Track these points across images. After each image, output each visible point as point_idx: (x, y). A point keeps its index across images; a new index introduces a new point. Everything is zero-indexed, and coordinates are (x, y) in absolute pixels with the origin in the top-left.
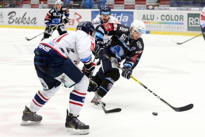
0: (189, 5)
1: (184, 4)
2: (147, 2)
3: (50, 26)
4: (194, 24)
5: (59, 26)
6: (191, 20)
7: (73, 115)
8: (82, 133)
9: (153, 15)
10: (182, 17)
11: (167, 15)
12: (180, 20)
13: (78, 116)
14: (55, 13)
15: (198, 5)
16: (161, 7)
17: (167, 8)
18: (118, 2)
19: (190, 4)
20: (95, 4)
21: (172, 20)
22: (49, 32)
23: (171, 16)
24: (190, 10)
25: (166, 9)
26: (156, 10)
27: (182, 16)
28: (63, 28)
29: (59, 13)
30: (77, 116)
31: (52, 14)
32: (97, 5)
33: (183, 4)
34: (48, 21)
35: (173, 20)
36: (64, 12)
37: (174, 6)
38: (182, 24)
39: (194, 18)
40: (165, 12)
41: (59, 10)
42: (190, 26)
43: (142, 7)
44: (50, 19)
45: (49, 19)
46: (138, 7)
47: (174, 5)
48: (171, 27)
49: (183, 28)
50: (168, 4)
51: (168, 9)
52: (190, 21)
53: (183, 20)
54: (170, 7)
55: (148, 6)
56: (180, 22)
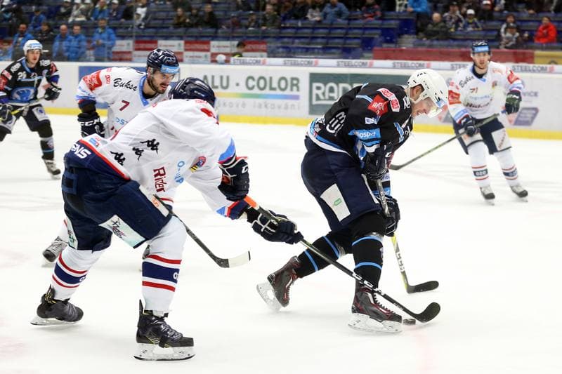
0: (313, 53)
1: (302, 52)
2: (214, 47)
3: (8, 106)
4: (325, 100)
5: (31, 108)
6: (318, 88)
7: (155, 314)
8: (176, 356)
9: (228, 78)
10: (295, 82)
11: (262, 78)
12: (292, 90)
13: (166, 315)
14: (22, 72)
15: (334, 53)
16: (248, 57)
17: (262, 59)
18: (142, 46)
19: (316, 51)
20: (89, 49)
21: (272, 89)
22: (5, 122)
23: (271, 78)
24: (316, 65)
25: (258, 63)
26: (234, 64)
27: (297, 79)
28: (41, 112)
29: (33, 74)
30: (163, 315)
31: (15, 75)
32: (91, 52)
33: (300, 50)
34: (5, 94)
35: (274, 89)
36: (45, 72)
37: (277, 55)
38: (296, 98)
39: (325, 84)
40: (256, 71)
41: (33, 66)
42: (315, 102)
43: (200, 57)
44: (9, 89)
45: (6, 87)
46: (191, 57)
47: (278, 53)
48: (269, 105)
49: (299, 108)
50: (264, 51)
51: (264, 64)
52: (315, 91)
53: (298, 90)
54: (269, 57)
55: (214, 55)
56: (292, 93)
